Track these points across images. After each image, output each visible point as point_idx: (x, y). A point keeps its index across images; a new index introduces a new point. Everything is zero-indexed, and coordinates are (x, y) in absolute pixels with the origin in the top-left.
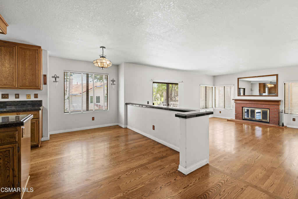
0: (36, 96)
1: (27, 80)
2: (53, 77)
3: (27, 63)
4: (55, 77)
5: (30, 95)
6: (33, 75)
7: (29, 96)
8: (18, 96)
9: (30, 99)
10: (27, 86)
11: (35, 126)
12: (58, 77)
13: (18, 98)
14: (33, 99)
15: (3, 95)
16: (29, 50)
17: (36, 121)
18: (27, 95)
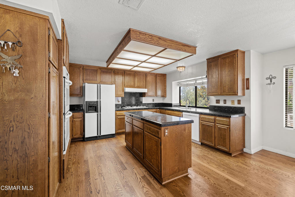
0: (239, 102)
1: (227, 86)
2: (267, 79)
4: (270, 78)
7: (233, 102)
8: (226, 102)
9: (234, 105)
11: (227, 132)
12: (275, 78)
13: (225, 103)
14: (236, 105)
15: (217, 100)
16: (228, 57)
17: (227, 128)
18: (232, 101)
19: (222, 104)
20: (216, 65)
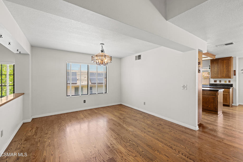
0: (229, 81)
1: (225, 74)
2: (242, 70)
3: (225, 66)
5: (226, 81)
6: (227, 71)
8: (221, 81)
9: (226, 83)
10: (224, 77)
11: (228, 96)
13: (221, 82)
14: (228, 83)
15: (214, 81)
16: (226, 60)
17: (228, 94)
18: (225, 81)
19: (218, 82)
20: (217, 63)
